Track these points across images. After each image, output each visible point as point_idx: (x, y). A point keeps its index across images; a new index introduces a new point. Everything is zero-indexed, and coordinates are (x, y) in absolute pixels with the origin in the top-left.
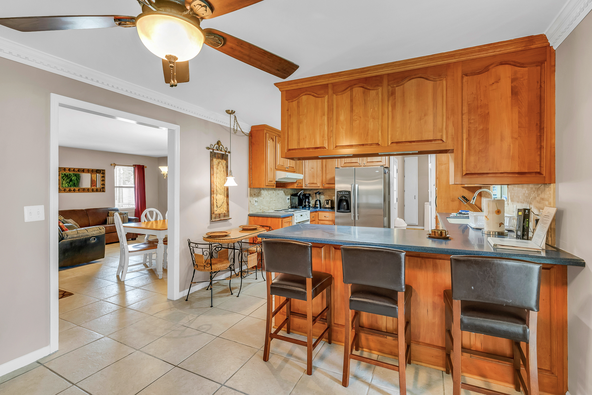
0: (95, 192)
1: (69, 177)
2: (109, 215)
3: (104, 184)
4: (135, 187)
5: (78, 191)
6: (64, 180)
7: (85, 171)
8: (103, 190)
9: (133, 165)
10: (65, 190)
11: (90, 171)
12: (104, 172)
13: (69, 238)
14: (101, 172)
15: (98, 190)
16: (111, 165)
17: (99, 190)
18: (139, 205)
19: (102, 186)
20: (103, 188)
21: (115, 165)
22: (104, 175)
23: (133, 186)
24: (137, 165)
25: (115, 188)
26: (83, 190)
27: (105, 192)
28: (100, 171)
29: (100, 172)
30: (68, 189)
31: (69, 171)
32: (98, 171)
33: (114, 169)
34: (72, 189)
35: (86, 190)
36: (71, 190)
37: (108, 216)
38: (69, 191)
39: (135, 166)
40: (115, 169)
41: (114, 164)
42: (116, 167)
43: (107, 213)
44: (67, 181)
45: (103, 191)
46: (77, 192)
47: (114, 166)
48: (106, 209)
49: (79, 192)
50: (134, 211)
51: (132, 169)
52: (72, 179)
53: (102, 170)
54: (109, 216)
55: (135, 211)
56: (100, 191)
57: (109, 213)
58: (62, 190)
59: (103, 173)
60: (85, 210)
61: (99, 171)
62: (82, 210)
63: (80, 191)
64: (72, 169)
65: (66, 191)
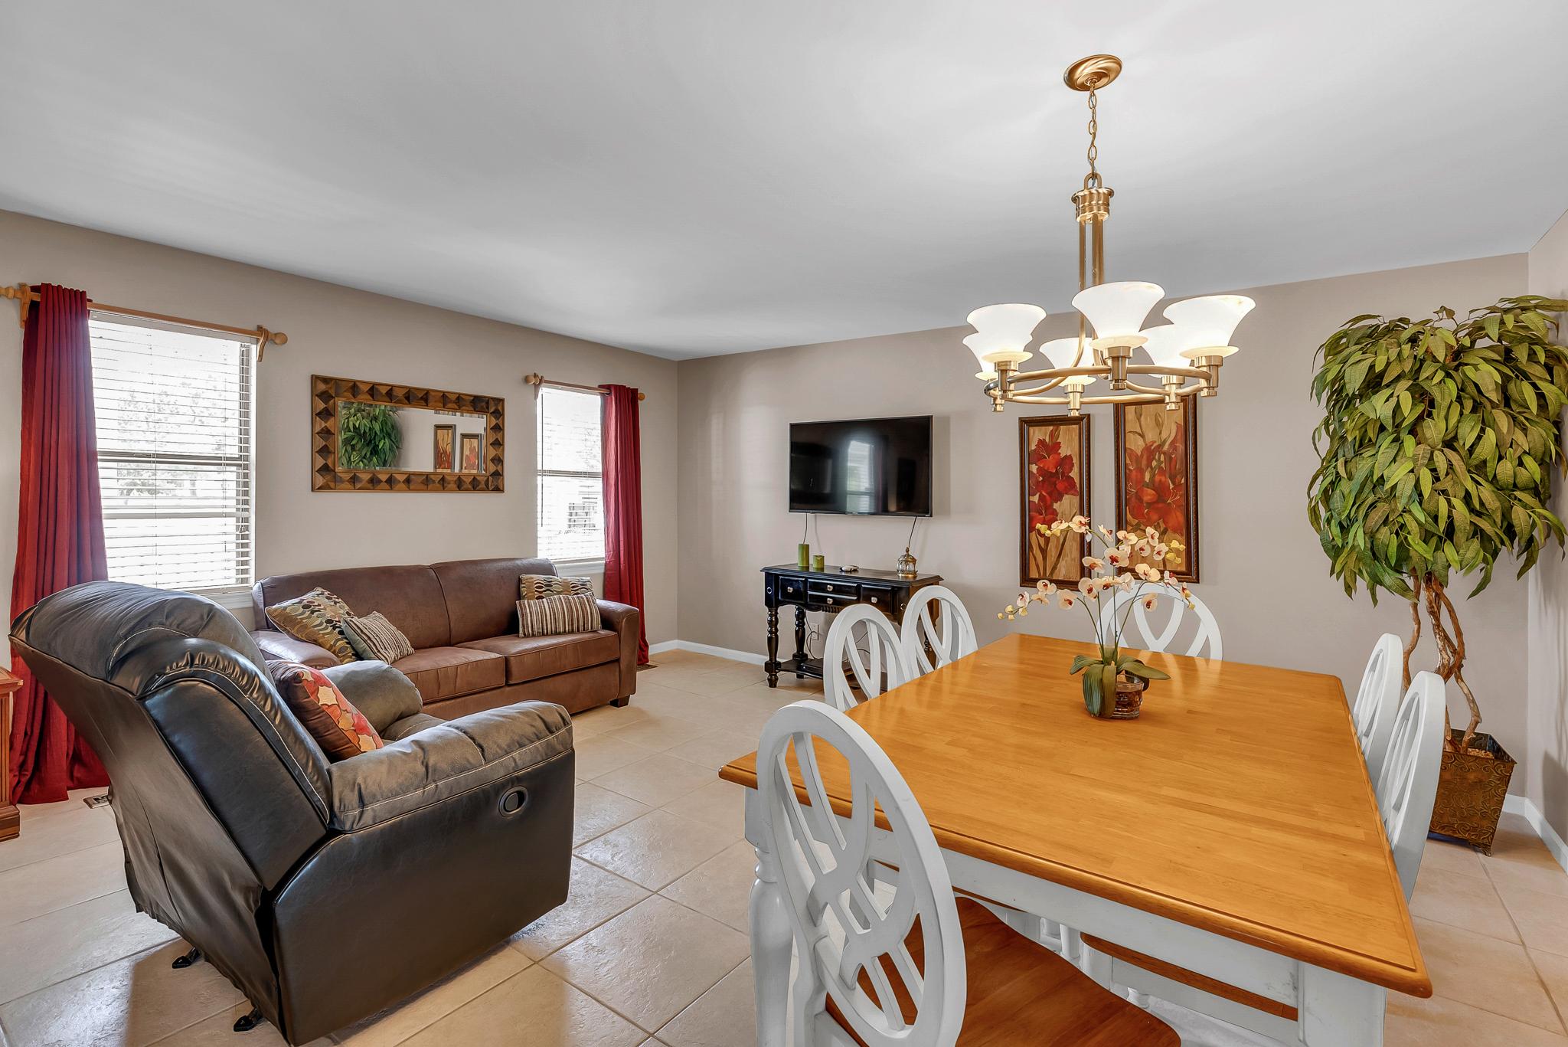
0: (467, 490)
1: (368, 438)
2: (524, 591)
3: (498, 460)
4: (605, 475)
5: (404, 486)
6: (353, 448)
7: (431, 399)
8: (493, 483)
9: (600, 386)
10: (354, 480)
11: (451, 402)
12: (500, 408)
13: (374, 818)
14: (489, 406)
15: (479, 482)
16: (526, 380)
17: (482, 485)
18: (622, 548)
19: (492, 468)
20: (498, 474)
21: (540, 381)
22: (500, 422)
23: (599, 469)
24: (616, 386)
25: (539, 478)
26: (422, 483)
27: (503, 491)
28: (487, 403)
29: (488, 408)
30: (365, 477)
31: (372, 396)
32: (478, 404)
33: (536, 396)
34: (384, 477)
35: (434, 482)
36: (380, 481)
37: (519, 597)
38: (370, 486)
39: (606, 390)
40: (539, 400)
41: (535, 376)
42: (544, 391)
43: (515, 581)
44: (363, 453)
45: (499, 489)
46: (400, 491)
47: (537, 386)
48: (509, 564)
49: (409, 490)
50: (603, 571)
51: (595, 401)
52: (378, 446)
53: (494, 399)
54: (524, 598)
55: (605, 574)
56: (487, 489)
57: (520, 581)
58: (342, 481)
59: (499, 414)
60: (431, 567)
61: (484, 404)
62: (419, 571)
63: (412, 487)
64: (384, 390)
65: (358, 486)
